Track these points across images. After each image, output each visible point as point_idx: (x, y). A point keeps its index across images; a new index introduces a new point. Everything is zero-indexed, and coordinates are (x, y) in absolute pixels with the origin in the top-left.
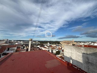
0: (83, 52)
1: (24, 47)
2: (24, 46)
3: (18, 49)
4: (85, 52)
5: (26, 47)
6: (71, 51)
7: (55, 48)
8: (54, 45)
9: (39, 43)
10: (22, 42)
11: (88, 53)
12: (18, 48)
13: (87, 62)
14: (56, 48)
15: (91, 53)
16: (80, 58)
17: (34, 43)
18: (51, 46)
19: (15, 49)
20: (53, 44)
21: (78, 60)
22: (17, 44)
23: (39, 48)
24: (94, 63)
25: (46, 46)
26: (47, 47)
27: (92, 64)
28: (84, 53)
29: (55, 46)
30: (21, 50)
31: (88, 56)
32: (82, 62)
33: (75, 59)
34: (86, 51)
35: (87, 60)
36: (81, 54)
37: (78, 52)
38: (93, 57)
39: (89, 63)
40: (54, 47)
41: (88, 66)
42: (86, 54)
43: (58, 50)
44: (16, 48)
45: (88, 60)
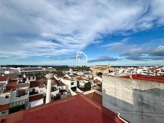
0: (134, 88)
1: (25, 80)
2: (25, 76)
3: (12, 84)
4: (138, 88)
5: (29, 79)
6: (114, 86)
7: (83, 77)
8: (80, 73)
9: (55, 70)
10: (19, 69)
11: (143, 90)
12: (10, 81)
13: (140, 102)
14: (85, 78)
15: (147, 89)
16: (129, 97)
17: (44, 69)
18: (76, 75)
19: (5, 84)
20: (78, 71)
21: (126, 101)
22: (7, 72)
23: (55, 79)
24: (151, 105)
25: (67, 76)
26: (70, 78)
27: (148, 106)
28: (136, 90)
29: (83, 74)
30: (18, 86)
31: (143, 94)
32: (133, 103)
33: (121, 99)
34: (139, 86)
35: (140, 100)
36: (132, 91)
37: (125, 87)
38: (150, 96)
39: (143, 104)
40: (81, 76)
41: (142, 110)
42: (140, 90)
43: (87, 82)
44: (6, 82)
45: (142, 100)
